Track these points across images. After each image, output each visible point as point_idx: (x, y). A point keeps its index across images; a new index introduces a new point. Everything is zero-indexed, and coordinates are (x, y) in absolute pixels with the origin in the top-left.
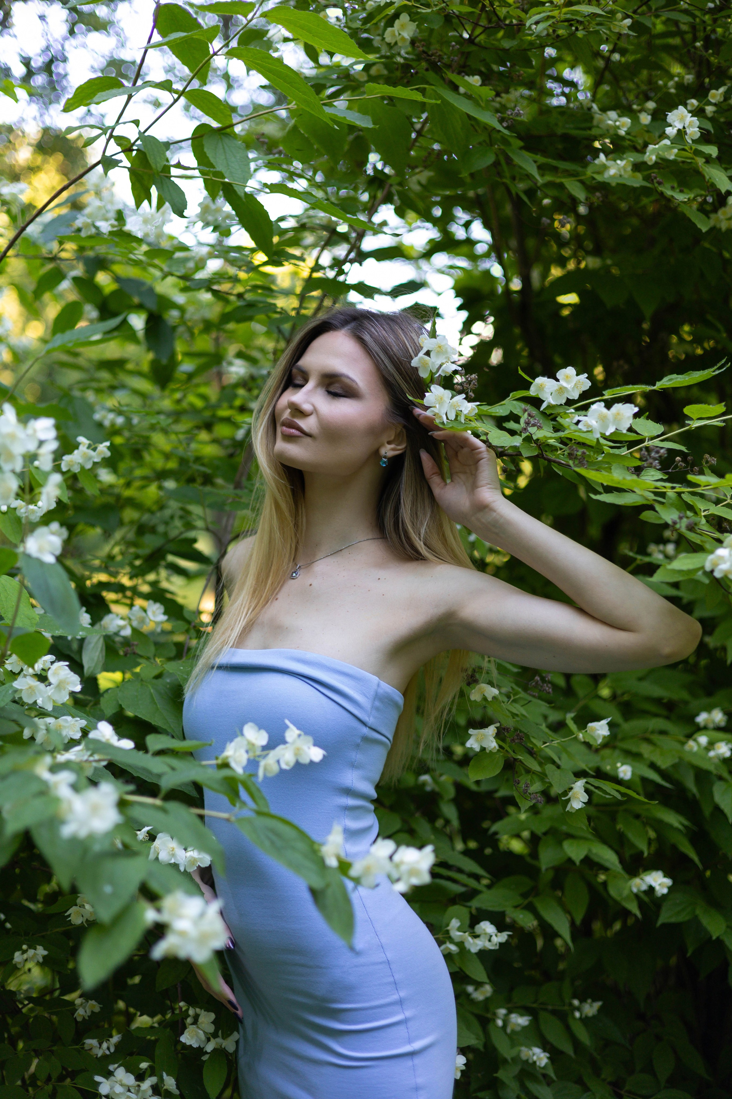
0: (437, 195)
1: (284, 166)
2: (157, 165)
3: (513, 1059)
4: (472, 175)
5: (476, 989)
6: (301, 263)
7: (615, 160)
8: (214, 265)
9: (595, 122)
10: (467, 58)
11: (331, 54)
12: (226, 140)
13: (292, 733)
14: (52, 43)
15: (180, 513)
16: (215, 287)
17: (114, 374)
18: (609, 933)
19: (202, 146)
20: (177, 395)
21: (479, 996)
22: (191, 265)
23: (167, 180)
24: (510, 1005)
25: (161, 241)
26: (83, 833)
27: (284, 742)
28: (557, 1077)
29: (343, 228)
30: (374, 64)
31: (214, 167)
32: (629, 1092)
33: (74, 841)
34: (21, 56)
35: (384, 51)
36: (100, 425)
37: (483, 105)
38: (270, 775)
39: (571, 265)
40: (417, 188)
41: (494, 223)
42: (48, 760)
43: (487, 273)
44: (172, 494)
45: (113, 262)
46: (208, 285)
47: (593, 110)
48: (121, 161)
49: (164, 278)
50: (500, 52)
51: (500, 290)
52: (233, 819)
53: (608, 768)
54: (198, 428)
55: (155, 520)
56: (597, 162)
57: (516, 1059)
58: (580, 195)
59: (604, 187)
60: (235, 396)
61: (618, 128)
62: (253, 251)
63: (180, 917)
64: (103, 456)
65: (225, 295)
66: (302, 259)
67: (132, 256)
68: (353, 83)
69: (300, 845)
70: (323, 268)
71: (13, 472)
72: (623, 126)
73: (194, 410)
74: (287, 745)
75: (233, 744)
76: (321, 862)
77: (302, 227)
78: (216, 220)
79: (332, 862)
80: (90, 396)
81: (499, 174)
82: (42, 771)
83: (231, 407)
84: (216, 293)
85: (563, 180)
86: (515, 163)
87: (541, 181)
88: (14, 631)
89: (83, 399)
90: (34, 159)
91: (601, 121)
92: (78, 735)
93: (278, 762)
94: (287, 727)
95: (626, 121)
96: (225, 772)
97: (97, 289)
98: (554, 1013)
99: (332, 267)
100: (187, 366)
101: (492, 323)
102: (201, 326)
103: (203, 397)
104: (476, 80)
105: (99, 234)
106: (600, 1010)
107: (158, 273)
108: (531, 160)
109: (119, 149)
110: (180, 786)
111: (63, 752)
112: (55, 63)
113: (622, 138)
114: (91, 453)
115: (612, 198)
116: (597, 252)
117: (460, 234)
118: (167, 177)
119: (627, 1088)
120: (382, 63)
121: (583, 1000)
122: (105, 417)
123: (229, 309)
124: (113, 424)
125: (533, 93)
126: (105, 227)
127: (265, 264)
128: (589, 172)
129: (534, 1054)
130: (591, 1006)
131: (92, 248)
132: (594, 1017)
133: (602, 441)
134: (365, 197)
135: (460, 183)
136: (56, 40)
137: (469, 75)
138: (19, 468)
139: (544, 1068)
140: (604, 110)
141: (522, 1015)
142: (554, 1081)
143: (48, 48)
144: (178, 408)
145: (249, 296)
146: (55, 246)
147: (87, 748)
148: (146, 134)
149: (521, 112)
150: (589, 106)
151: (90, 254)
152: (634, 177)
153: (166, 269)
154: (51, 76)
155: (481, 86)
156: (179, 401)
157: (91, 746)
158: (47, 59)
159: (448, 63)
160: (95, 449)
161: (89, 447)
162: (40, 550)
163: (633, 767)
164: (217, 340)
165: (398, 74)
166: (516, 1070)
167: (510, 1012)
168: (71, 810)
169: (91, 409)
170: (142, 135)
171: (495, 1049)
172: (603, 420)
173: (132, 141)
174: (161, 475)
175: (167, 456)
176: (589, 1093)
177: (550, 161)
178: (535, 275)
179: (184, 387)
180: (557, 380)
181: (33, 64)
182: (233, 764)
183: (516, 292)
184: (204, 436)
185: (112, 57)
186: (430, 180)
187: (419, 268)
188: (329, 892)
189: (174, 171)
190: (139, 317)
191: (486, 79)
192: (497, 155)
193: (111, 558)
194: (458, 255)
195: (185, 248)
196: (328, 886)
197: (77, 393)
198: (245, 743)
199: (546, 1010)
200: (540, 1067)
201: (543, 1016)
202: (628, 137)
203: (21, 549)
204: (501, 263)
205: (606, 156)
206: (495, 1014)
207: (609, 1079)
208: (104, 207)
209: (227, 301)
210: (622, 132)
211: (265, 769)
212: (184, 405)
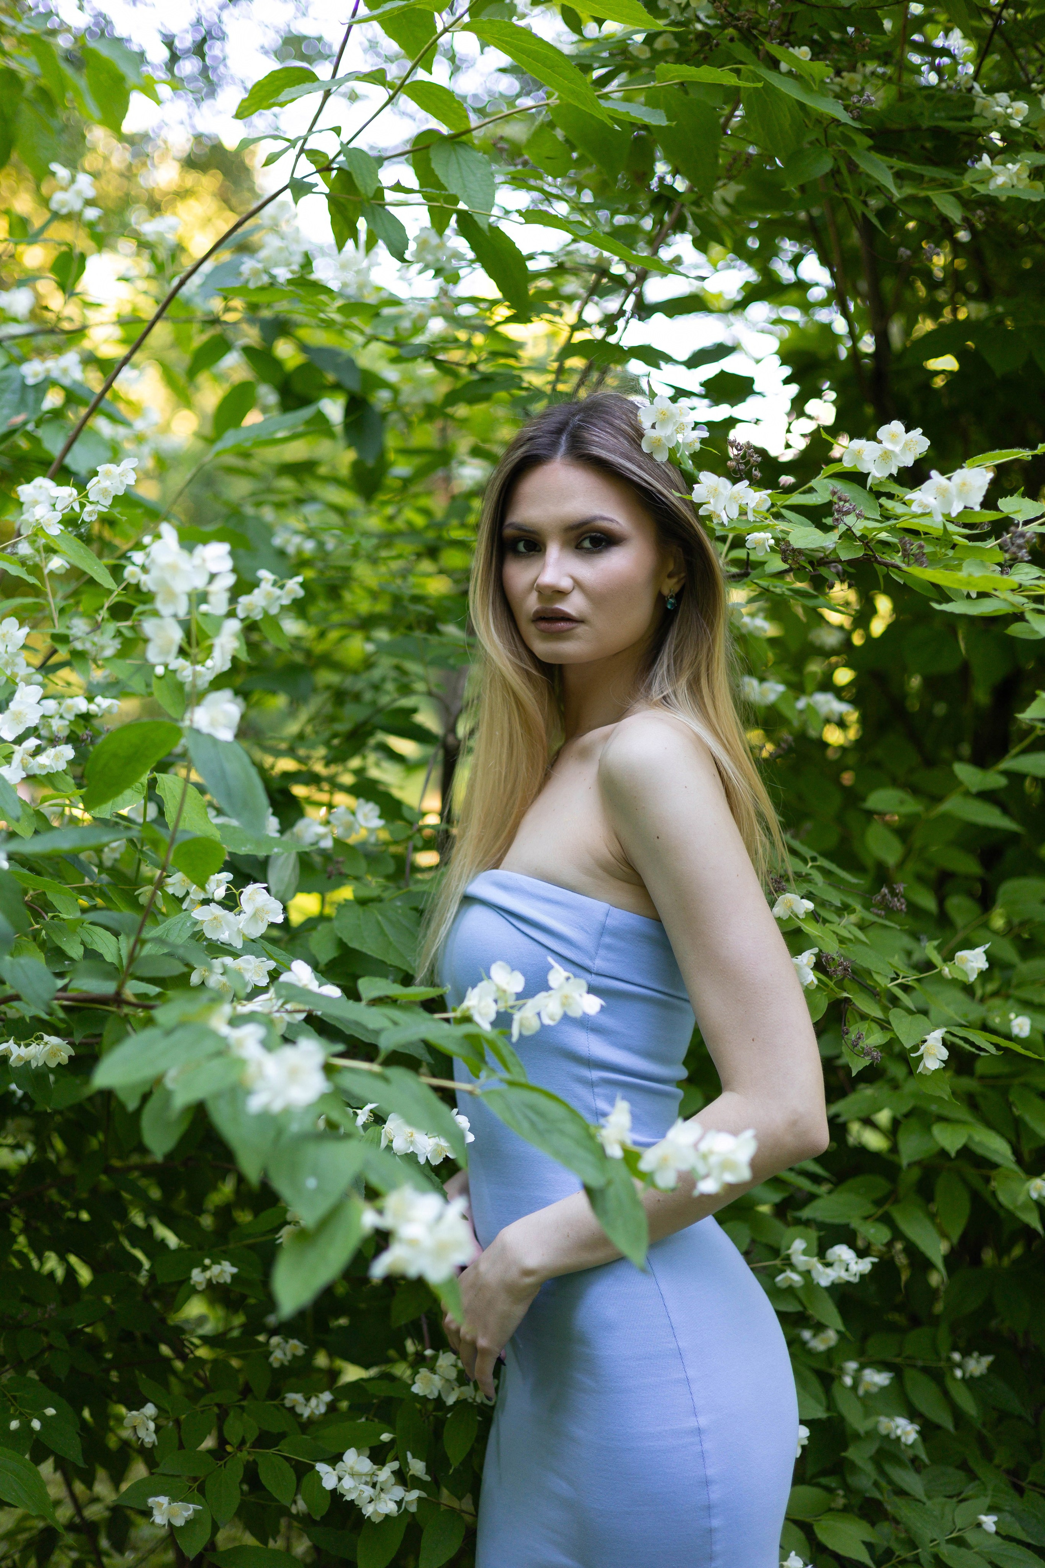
0: (753, 219)
1: (532, 182)
2: (367, 190)
3: (868, 1433)
4: (802, 188)
5: (815, 1336)
6: (557, 319)
7: (1004, 164)
8: (437, 326)
9: (977, 110)
10: (791, 21)
11: (600, 22)
12: (461, 152)
13: (558, 975)
14: (203, 12)
15: (393, 674)
16: (441, 357)
17: (300, 482)
18: (1006, 1262)
19: (428, 161)
20: (389, 510)
21: (821, 1343)
22: (406, 324)
23: (380, 209)
24: (863, 1359)
25: (366, 293)
26: (277, 1106)
27: (548, 988)
28: (930, 1460)
29: (618, 269)
30: (659, 34)
31: (446, 190)
32: (1034, 1484)
33: (265, 1117)
34: (161, 32)
35: (675, 15)
36: (281, 553)
37: (815, 88)
38: (526, 1033)
39: (947, 315)
40: (723, 210)
41: (835, 257)
42: (226, 1009)
43: (827, 328)
44: (383, 648)
45: (297, 325)
46: (429, 353)
47: (974, 92)
48: (316, 185)
49: (365, 345)
50: (838, 12)
51: (843, 353)
52: (478, 1091)
53: (997, 1020)
54: (419, 556)
55: (359, 684)
56: (978, 166)
57: (872, 1434)
58: (955, 214)
59: (989, 202)
60: (468, 509)
61: (1010, 116)
62: (494, 303)
63: (409, 1221)
64: (293, 596)
65: (454, 367)
66: (559, 313)
67: (322, 315)
68: (629, 62)
69: (571, 1128)
70: (589, 325)
71: (175, 616)
72: (1017, 114)
73: (412, 531)
74: (551, 992)
75: (476, 990)
76: (600, 1152)
77: (560, 270)
78: (438, 260)
79: (615, 1152)
80: (268, 514)
81: (839, 187)
82: (219, 1023)
83: (463, 525)
84: (439, 364)
85: (930, 193)
86: (861, 170)
87: (897, 195)
88: (178, 835)
89: (258, 519)
90: (183, 181)
91: (985, 107)
92: (264, 981)
93: (539, 1014)
94: (552, 967)
95: (1022, 107)
96: (466, 1028)
97: (277, 364)
98: (925, 1370)
99: (600, 324)
100: (401, 468)
101: (834, 402)
102: (421, 412)
103: (425, 512)
104: (804, 52)
105: (273, 283)
106: (991, 1368)
107: (359, 339)
108: (884, 166)
109: (313, 168)
110: (404, 1046)
111: (245, 1002)
112: (209, 43)
113: (1016, 131)
114: (277, 592)
115: (1005, 217)
116: (985, 294)
117: (786, 274)
118: (380, 205)
119: (1030, 1478)
120: (673, 33)
121: (966, 1354)
122: (288, 542)
123: (459, 384)
124: (299, 552)
125: (889, 70)
126: (283, 274)
127: (509, 320)
128: (967, 181)
129: (897, 1427)
130: (978, 1362)
131: (269, 305)
132: (982, 1378)
133: (951, 528)
134: (647, 223)
135: (784, 201)
136: (211, 9)
137: (793, 47)
138: (182, 611)
139: (912, 1446)
140: (990, 91)
141: (879, 1371)
142: (925, 1466)
143: (199, 21)
144: (391, 527)
145: (482, 368)
146: (216, 304)
147: (278, 996)
148: (351, 146)
149: (873, 98)
150: (969, 86)
151: (266, 314)
152: (1032, 187)
153: (368, 330)
154: (204, 60)
155: (811, 60)
156: (391, 519)
157: (284, 992)
158: (199, 38)
159: (766, 30)
160: (282, 587)
161: (275, 584)
162: (213, 723)
163: (1033, 1020)
164: (443, 430)
165: (695, 46)
166: (871, 1448)
167: (862, 1367)
168: (261, 1074)
169: (268, 531)
170: (344, 148)
171: (842, 1419)
172: (943, 495)
173: (331, 157)
174: (366, 624)
175: (374, 595)
176: (977, 1482)
177: (910, 166)
178: (895, 329)
179: (396, 499)
180: (880, 442)
181: (177, 43)
182: (477, 1018)
183: (867, 355)
184: (426, 566)
185: (290, 32)
186: (740, 197)
187: (729, 325)
188: (611, 1192)
189: (389, 196)
190: (335, 402)
191: (819, 51)
192: (835, 159)
193: (301, 737)
194: (782, 304)
195: (395, 302)
196: (609, 1183)
197: (249, 510)
198: (494, 988)
199: (914, 1366)
200: (906, 1445)
201: (910, 1374)
202: (1024, 130)
203: (187, 723)
204: (845, 313)
205: (992, 158)
206: (841, 1370)
207: (1004, 1466)
208: (287, 248)
209: (455, 375)
210: (1016, 123)
211: (521, 1025)
212: (400, 524)
